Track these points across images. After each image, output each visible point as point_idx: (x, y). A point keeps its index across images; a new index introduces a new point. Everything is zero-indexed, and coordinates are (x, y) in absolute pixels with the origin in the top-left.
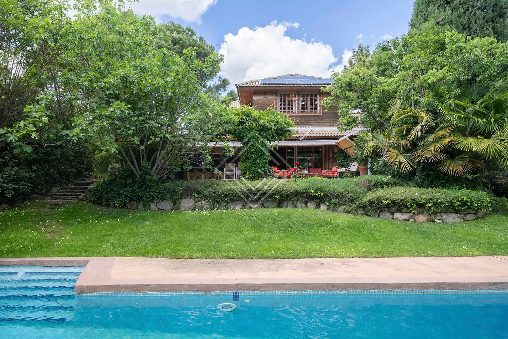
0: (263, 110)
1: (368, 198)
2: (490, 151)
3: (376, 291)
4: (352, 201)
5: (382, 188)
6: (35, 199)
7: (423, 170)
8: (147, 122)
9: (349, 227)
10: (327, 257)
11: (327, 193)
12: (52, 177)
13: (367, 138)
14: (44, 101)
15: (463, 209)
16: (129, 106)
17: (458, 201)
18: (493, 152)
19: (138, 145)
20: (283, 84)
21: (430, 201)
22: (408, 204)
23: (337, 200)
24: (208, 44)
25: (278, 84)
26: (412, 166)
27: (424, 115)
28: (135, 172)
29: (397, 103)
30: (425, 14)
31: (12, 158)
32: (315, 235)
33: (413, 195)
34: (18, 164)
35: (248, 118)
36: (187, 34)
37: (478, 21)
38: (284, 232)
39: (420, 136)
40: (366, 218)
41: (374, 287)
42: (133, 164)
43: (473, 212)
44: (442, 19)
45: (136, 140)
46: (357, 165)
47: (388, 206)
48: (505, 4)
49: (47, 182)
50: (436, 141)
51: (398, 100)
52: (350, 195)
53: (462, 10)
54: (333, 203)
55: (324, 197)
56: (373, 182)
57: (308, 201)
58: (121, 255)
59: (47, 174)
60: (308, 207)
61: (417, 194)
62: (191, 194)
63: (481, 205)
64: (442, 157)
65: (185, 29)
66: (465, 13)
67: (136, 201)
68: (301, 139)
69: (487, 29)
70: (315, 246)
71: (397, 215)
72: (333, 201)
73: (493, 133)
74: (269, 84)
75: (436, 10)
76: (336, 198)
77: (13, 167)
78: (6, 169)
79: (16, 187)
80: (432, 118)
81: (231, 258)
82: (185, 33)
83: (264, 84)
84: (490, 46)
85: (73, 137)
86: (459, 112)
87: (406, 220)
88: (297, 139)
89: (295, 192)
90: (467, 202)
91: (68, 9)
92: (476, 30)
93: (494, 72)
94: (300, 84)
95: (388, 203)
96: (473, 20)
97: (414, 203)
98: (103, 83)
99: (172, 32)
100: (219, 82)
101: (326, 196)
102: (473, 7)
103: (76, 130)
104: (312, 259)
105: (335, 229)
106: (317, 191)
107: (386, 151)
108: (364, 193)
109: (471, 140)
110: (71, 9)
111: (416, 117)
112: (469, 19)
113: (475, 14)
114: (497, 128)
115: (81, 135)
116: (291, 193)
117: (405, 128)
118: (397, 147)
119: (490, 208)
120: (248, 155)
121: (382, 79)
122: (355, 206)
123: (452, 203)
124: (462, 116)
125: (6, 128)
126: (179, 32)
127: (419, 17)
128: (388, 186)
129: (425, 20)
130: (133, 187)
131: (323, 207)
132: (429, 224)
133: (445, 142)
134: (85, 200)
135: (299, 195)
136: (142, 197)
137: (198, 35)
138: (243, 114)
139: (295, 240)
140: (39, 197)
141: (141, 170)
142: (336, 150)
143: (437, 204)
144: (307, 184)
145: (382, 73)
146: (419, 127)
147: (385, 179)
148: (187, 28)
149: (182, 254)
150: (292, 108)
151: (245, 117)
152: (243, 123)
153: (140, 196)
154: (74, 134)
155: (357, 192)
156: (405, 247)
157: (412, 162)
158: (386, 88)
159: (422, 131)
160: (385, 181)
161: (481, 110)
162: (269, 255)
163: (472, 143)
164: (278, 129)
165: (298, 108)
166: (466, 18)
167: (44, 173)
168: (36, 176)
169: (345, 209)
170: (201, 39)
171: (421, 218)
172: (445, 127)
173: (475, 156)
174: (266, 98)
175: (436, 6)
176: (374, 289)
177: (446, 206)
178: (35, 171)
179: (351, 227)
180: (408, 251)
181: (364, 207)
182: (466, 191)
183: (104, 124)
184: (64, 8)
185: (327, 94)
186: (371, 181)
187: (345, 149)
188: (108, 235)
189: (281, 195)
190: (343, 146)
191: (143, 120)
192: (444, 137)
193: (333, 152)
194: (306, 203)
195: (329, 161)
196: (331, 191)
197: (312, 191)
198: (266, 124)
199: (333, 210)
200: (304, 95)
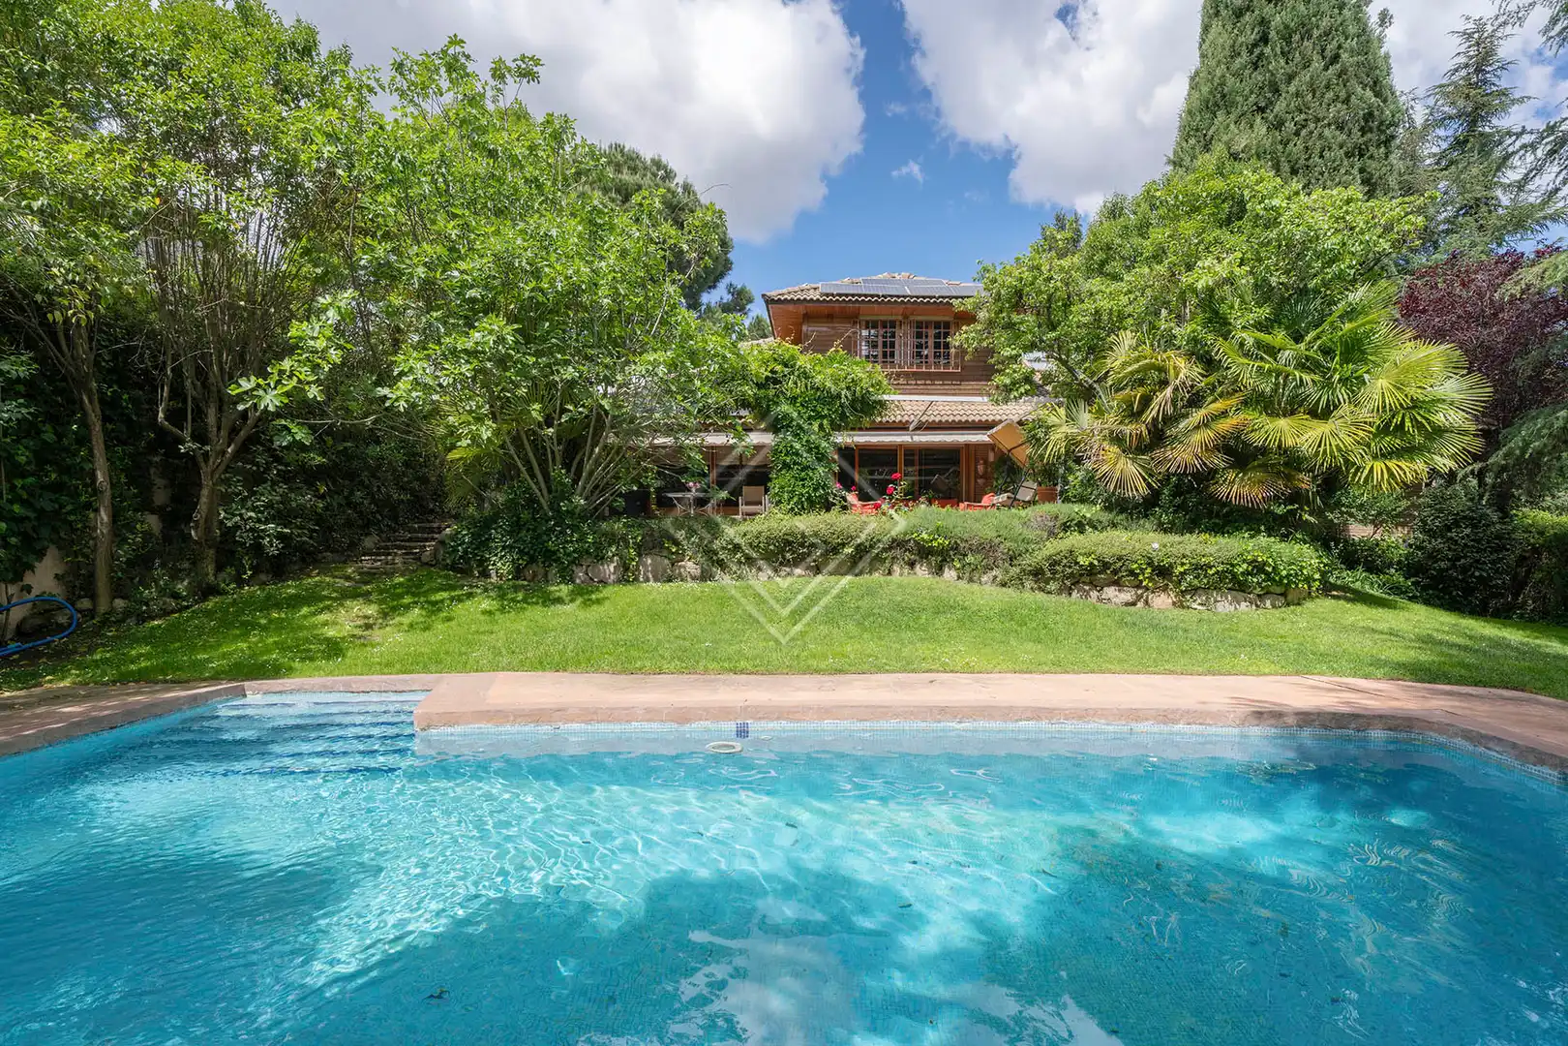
0: (823, 352)
1: (1046, 552)
2: (1325, 451)
3: (1031, 724)
4: (1011, 560)
5: (1081, 532)
6: (329, 563)
7: (1178, 491)
8: (557, 371)
9: (1001, 614)
10: (945, 671)
11: (958, 542)
12: (361, 512)
13: (1055, 419)
14: (331, 313)
15: (1255, 580)
16: (516, 326)
17: (1244, 561)
18: (1332, 451)
19: (540, 425)
20: (872, 296)
21: (1184, 560)
22: (1135, 566)
23: (979, 557)
24: (703, 201)
25: (860, 296)
26: (1149, 485)
27: (1181, 363)
28: (539, 494)
29: (1127, 339)
30: (1205, 135)
31: (273, 462)
32: (925, 630)
33: (1147, 548)
34: (286, 477)
35: (786, 370)
36: (655, 175)
37: (1327, 154)
38: (859, 624)
39: (1170, 411)
40: (1040, 596)
41: (1029, 715)
42: (533, 476)
43: (1279, 590)
44: (1246, 146)
45: (536, 410)
46: (1035, 486)
47: (1091, 571)
48: (1393, 116)
49: (349, 524)
50: (1205, 424)
51: (1128, 332)
52: (1008, 545)
53: (1290, 126)
54: (970, 564)
55: (950, 549)
56: (1063, 519)
57: (915, 560)
58: (510, 668)
59: (349, 504)
60: (915, 574)
61: (1156, 546)
62: (662, 546)
63: (1296, 574)
64: (1218, 461)
65: (649, 162)
66: (1297, 134)
67: (543, 563)
68: (911, 427)
69: (1347, 173)
70: (923, 649)
71: (1110, 592)
72: (970, 559)
73: (1336, 407)
74: (840, 295)
75: (1232, 126)
76: (977, 551)
77: (274, 483)
78: (260, 489)
79: (285, 530)
80: (1200, 371)
81: (742, 672)
82: (649, 174)
83: (827, 295)
84: (1345, 208)
85: (397, 400)
86: (1262, 358)
87: (1127, 604)
88: (902, 427)
90: (1265, 564)
91: (378, 89)
92: (1322, 174)
93: (1350, 267)
94: (912, 297)
95: (1091, 564)
96: (1317, 151)
97: (1148, 564)
98: (456, 273)
99: (618, 168)
100: (730, 297)
101: (956, 548)
102: (1317, 120)
103: (404, 385)
104: (914, 675)
105: (968, 617)
106: (936, 536)
107: (1096, 447)
108: (1039, 541)
109: (1283, 423)
110: (383, 88)
111: (1161, 370)
112: (1307, 148)
113: (1321, 136)
114: (1346, 397)
115: (414, 394)
117: (1139, 395)
118: (1117, 439)
119: (1318, 583)
120: (788, 460)
121: (1095, 283)
122: (1018, 570)
123: (1233, 565)
124: (1267, 366)
125: (253, 378)
126: (634, 170)
127: (1192, 141)
128: (1095, 528)
129: (1207, 148)
130: (534, 530)
131: (949, 574)
132: (1177, 612)
133: (1225, 426)
134: (432, 566)
135: (898, 545)
136: (554, 553)
137: (679, 180)
138: (775, 360)
139: (881, 638)
140: (336, 557)
141: (550, 491)
142: (991, 457)
143: (1199, 568)
144: (914, 521)
145: (1099, 269)
146: (1169, 391)
147: (1088, 512)
148: (653, 160)
149: (639, 664)
150: (892, 355)
151: (779, 368)
152: (776, 382)
153: (550, 551)
154: (399, 394)
155: (1023, 540)
156: (1116, 653)
157: (1151, 475)
158: (1105, 304)
159: (1174, 402)
160: (1088, 515)
161: (1311, 353)
162: (823, 666)
163: (1286, 428)
164: (854, 401)
165: (906, 354)
166: (1300, 146)
167: (343, 502)
168: (326, 508)
169: (995, 577)
170: (687, 188)
171: (1162, 601)
172: (1228, 392)
173: (1292, 461)
174: (834, 328)
175: (1233, 117)
176: (1028, 719)
177: (1217, 572)
178: (322, 497)
179: (1008, 614)
180: (1120, 661)
181: (1037, 573)
182: (1263, 540)
183: (463, 370)
184: (368, 86)
185: (968, 318)
186: (1057, 517)
187: (1009, 451)
188: (483, 633)
190: (1006, 444)
191: (549, 365)
192: (1224, 414)
193: (986, 462)
194: (912, 565)
195: (976, 482)
196: (966, 536)
197: (925, 536)
198: (828, 384)
199: (971, 580)
200: (919, 324)
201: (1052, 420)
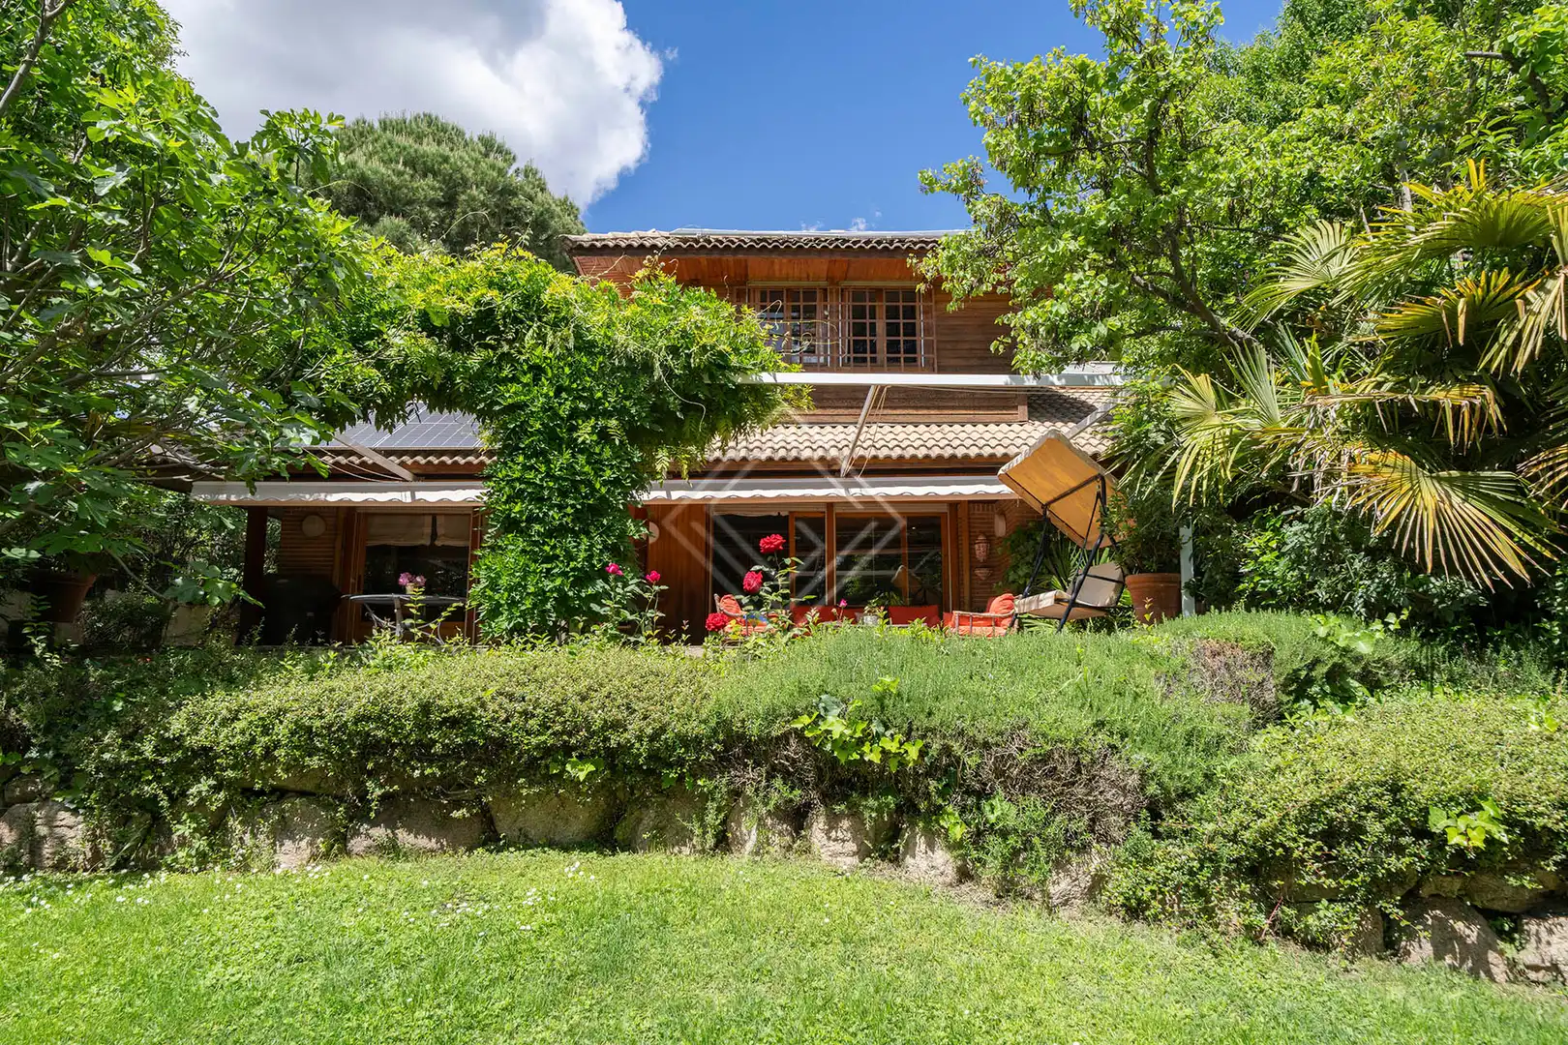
1: (1292, 790)
4: (1156, 815)
11: (957, 747)
13: (1187, 403)
20: (769, 241)
23: (1035, 806)
52: (1140, 758)
54: (1000, 829)
55: (928, 774)
56: (1289, 659)
57: (808, 806)
60: (808, 851)
68: (843, 471)
72: (1000, 809)
76: (1025, 781)
83: (684, 239)
89: (715, 731)
94: (843, 241)
95: (1490, 839)
106: (876, 728)
116: (684, 740)
117: (1461, 305)
122: (1185, 853)
128: (1373, 685)
135: (747, 755)
142: (1000, 528)
147: (1360, 634)
155: (1189, 736)
160: (1364, 649)
165: (835, 346)
169: (1100, 880)
186: (1269, 654)
187: (1049, 505)
189: (611, 754)
190: (1041, 490)
193: (990, 538)
194: (796, 818)
195: (972, 575)
196: (983, 729)
197: (836, 726)
198: (621, 337)
199: (1007, 890)
200: (858, 295)
201: (1181, 404)
